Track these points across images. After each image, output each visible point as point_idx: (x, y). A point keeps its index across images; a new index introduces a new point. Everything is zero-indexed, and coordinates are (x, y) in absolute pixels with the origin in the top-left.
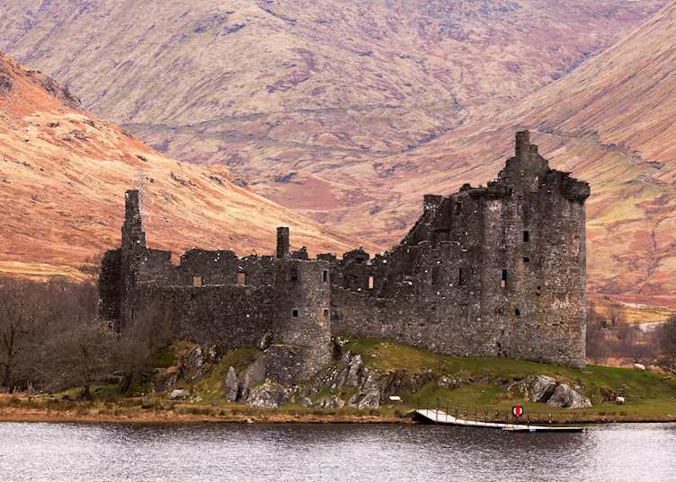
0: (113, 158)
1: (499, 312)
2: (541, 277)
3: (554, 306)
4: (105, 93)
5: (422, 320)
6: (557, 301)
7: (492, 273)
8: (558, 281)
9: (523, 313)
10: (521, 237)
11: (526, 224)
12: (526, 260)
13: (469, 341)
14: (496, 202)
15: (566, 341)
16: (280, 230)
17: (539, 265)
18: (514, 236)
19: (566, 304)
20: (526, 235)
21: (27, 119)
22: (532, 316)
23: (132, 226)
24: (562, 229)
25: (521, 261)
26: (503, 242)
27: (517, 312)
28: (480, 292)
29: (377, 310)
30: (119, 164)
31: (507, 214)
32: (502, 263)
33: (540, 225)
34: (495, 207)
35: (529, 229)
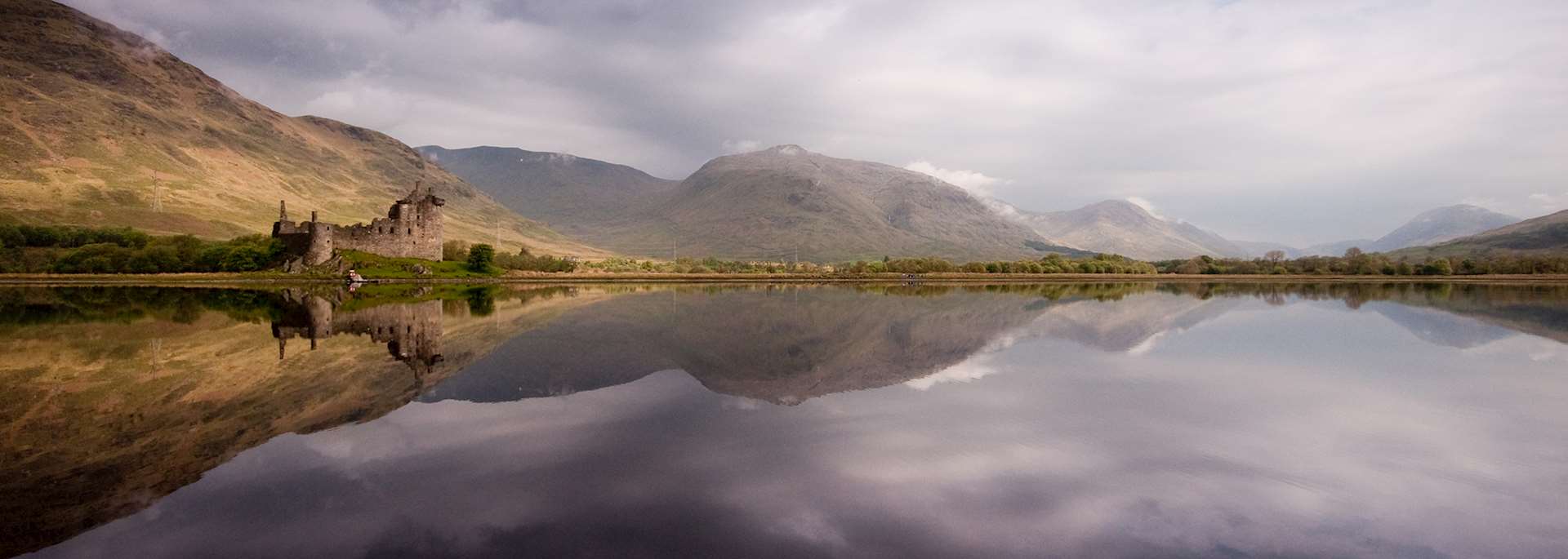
1: (407, 242)
2: (424, 231)
5: (374, 245)
7: (404, 230)
8: (431, 232)
9: (417, 243)
10: (416, 217)
12: (418, 225)
13: (394, 253)
14: (405, 205)
15: (434, 252)
16: (313, 212)
17: (423, 227)
18: (413, 217)
19: (434, 240)
20: (418, 217)
22: (419, 244)
23: (283, 212)
24: (434, 215)
26: (409, 218)
27: (414, 243)
28: (399, 236)
29: (355, 241)
31: (410, 210)
32: (407, 226)
33: (423, 213)
34: (405, 207)
35: (419, 214)
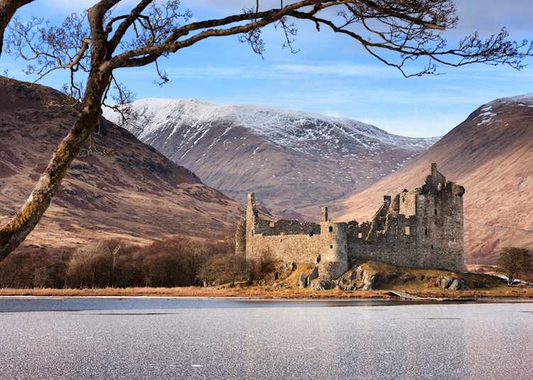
0: (214, 202)
1: (425, 247)
2: (443, 230)
3: (449, 244)
4: (207, 177)
5: (389, 250)
6: (450, 242)
8: (451, 232)
9: (435, 247)
10: (434, 212)
11: (436, 206)
12: (436, 223)
13: (411, 260)
14: (422, 196)
15: (454, 260)
17: (442, 225)
18: (431, 211)
19: (455, 243)
20: (436, 211)
21: (178, 186)
22: (439, 248)
24: (452, 208)
25: (434, 223)
26: (426, 214)
27: (432, 247)
29: (369, 246)
30: (216, 204)
31: (427, 201)
32: (425, 224)
33: (442, 206)
34: (422, 198)
35: (437, 208)
